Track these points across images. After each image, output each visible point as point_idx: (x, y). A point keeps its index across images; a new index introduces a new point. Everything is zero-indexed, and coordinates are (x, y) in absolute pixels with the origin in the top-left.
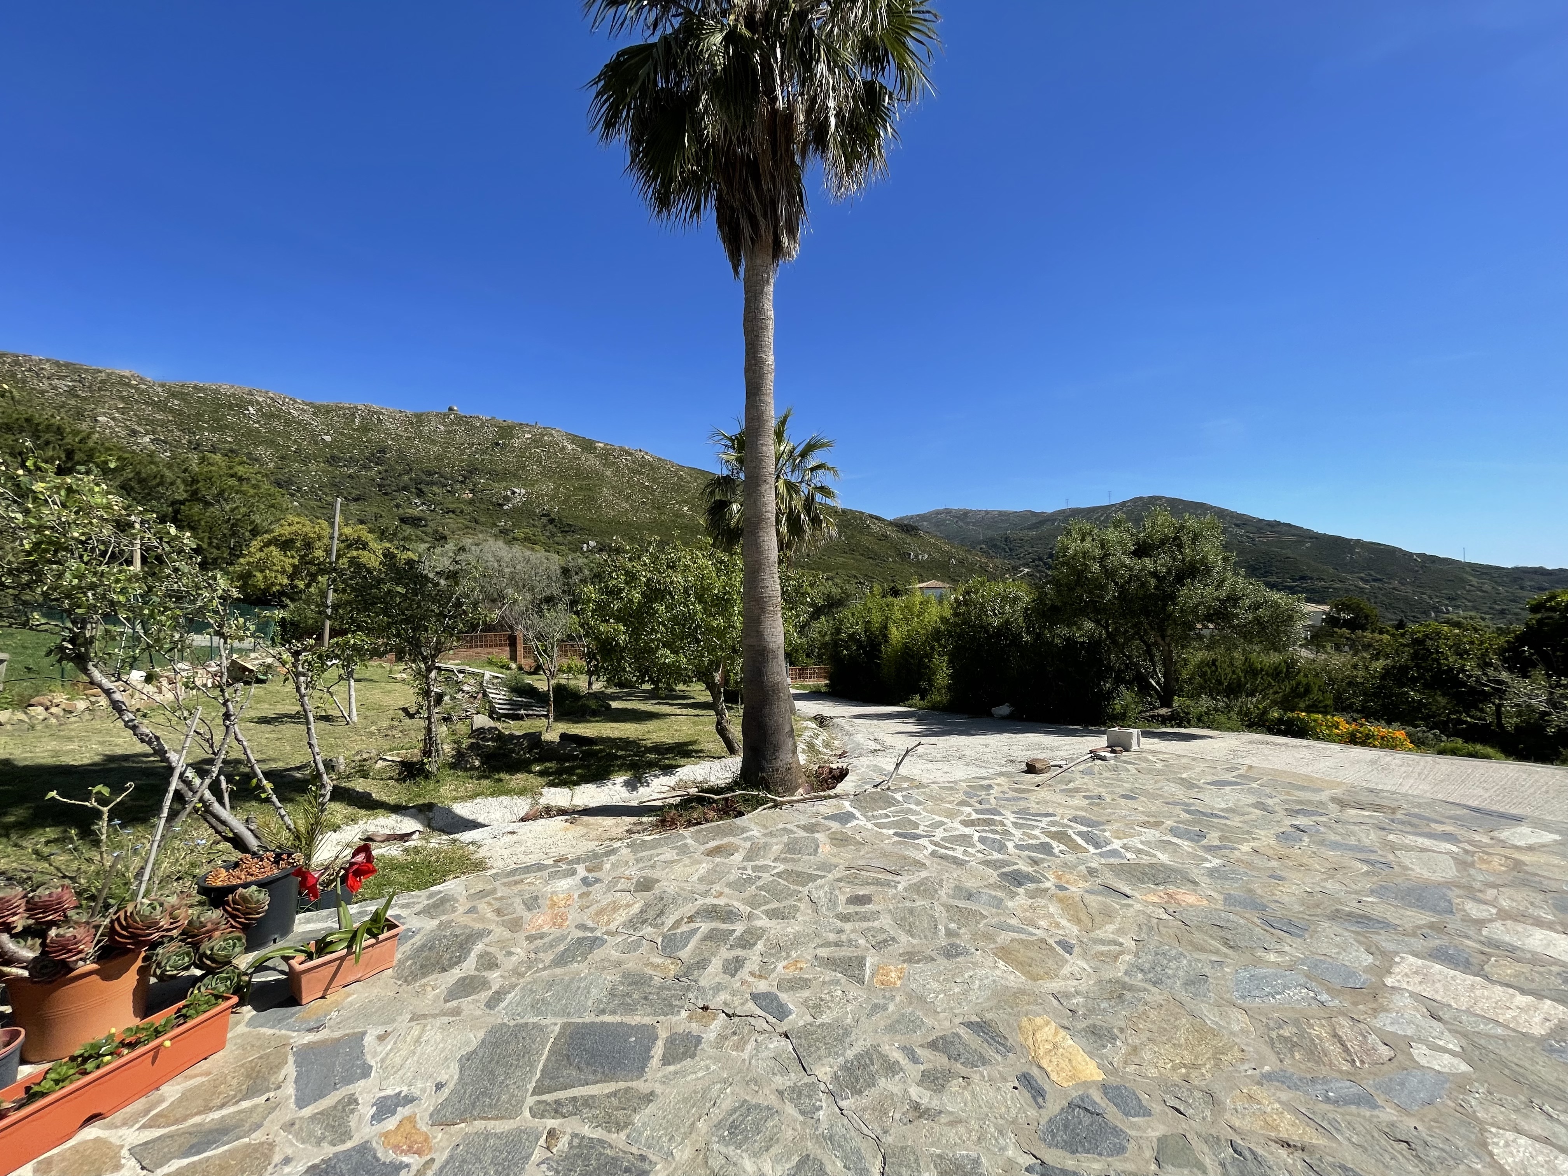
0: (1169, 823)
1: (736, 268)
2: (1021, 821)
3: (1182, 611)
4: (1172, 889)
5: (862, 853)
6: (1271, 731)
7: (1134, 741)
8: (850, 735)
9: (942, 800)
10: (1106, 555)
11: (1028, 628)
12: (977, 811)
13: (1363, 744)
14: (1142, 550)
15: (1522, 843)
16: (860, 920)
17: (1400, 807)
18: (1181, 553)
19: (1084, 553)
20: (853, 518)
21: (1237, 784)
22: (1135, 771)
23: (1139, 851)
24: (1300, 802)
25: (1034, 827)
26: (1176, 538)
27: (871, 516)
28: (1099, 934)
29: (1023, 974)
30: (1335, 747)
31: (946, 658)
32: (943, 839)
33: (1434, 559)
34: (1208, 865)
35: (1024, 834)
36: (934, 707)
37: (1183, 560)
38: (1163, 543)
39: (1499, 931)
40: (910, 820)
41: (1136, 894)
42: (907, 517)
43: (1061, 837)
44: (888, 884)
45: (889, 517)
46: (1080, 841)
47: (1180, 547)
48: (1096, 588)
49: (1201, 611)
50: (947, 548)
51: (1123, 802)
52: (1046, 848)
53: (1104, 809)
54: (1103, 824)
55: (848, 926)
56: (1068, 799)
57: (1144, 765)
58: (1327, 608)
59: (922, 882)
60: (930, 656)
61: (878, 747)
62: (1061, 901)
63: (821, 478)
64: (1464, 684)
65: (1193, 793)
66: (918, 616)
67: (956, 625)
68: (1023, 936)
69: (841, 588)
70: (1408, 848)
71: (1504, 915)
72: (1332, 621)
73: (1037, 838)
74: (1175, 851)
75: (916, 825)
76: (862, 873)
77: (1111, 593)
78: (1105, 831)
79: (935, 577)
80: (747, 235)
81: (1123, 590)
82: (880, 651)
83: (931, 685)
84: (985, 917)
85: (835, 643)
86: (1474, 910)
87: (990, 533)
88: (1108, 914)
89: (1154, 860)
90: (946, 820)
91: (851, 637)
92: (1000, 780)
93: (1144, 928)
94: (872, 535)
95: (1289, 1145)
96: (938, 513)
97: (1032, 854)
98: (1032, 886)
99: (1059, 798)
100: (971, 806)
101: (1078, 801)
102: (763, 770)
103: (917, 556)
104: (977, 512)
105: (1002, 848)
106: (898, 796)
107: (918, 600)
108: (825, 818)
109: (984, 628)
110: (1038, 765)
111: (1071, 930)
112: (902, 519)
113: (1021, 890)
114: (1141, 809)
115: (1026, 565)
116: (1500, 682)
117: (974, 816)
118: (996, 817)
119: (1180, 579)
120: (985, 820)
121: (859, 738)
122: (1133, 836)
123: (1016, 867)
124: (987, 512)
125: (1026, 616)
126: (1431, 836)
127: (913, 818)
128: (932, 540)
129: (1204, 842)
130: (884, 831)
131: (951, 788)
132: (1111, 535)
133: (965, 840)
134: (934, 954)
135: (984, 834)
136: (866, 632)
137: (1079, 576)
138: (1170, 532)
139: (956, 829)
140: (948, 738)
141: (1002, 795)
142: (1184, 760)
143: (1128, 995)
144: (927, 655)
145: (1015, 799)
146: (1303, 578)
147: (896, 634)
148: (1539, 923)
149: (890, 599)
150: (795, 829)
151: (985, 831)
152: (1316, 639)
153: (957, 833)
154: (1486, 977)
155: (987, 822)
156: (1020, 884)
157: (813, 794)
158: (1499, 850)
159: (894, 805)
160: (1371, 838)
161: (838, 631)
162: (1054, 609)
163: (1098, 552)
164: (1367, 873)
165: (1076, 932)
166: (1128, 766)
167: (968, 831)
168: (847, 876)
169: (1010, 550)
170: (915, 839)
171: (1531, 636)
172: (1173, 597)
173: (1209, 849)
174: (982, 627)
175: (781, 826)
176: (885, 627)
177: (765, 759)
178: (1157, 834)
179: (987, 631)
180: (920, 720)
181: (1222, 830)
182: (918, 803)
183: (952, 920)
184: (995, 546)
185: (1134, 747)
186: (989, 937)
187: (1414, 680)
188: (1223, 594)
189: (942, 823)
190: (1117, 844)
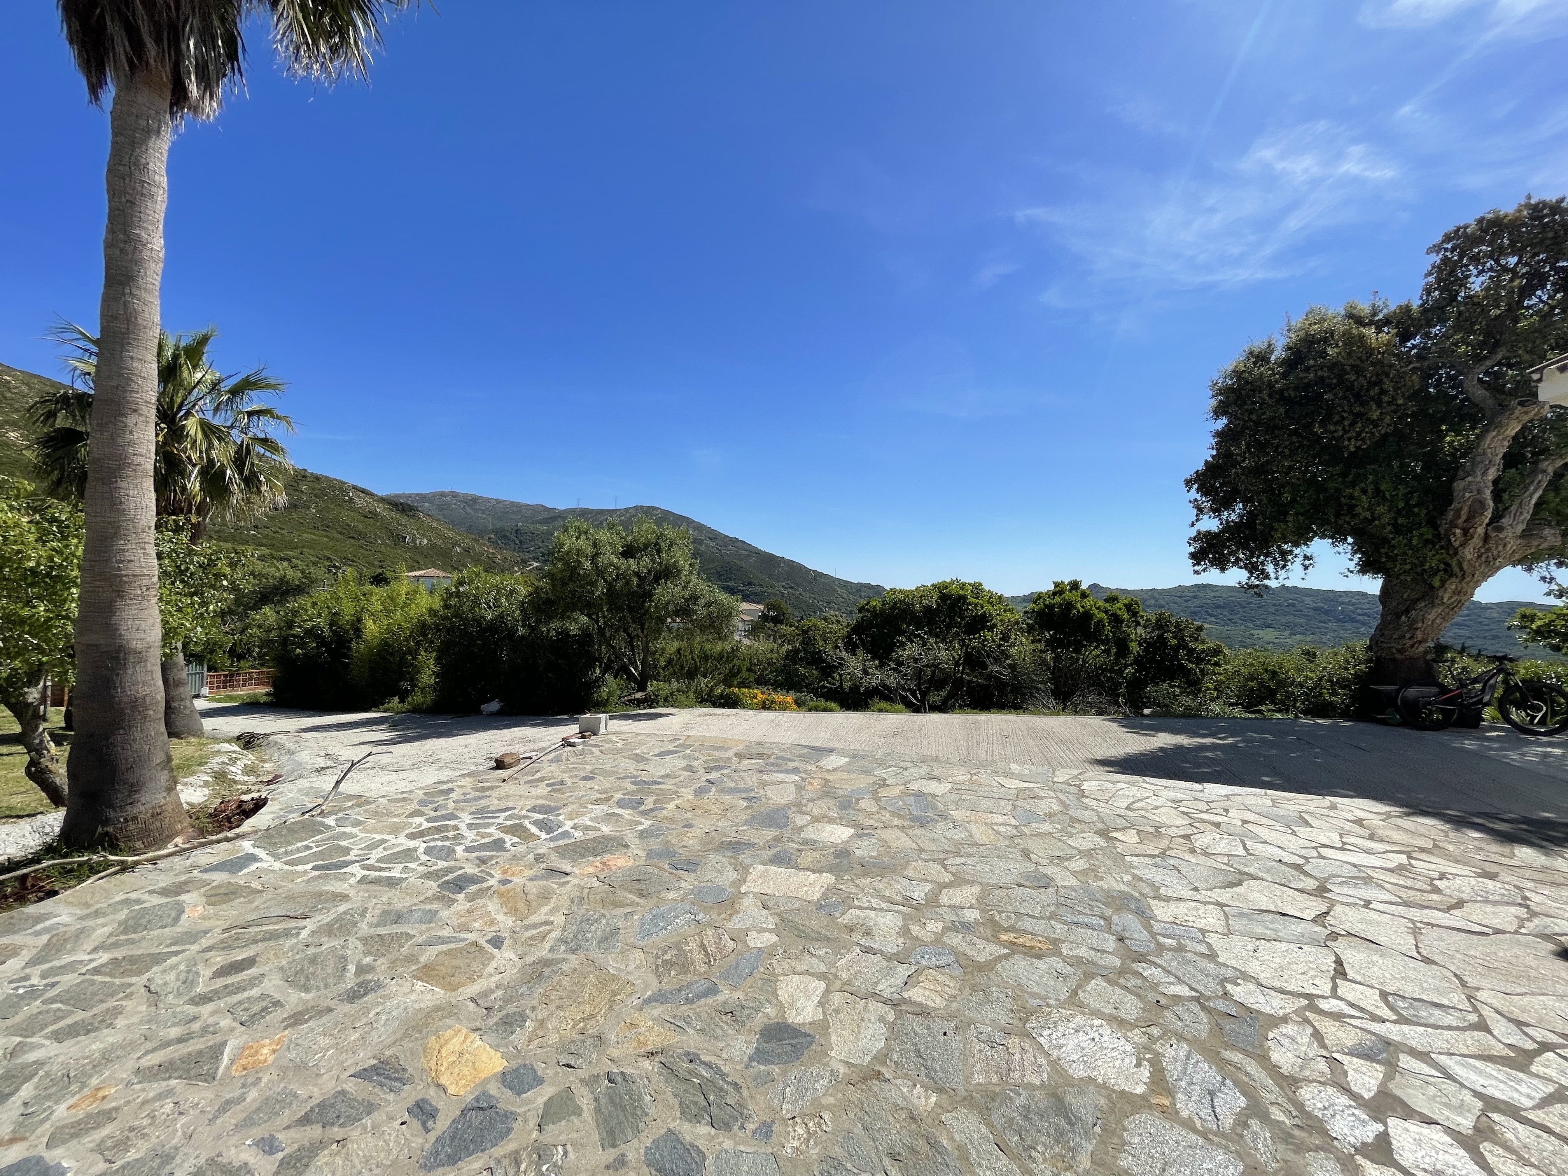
0: (618, 796)
1: (95, 89)
2: (478, 821)
3: (656, 607)
4: (607, 857)
5: (256, 904)
6: (715, 705)
7: (602, 726)
8: (290, 753)
9: (389, 814)
10: (597, 554)
11: (524, 621)
12: (429, 820)
13: (769, 708)
14: (629, 552)
15: (831, 768)
16: (232, 993)
17: (773, 753)
18: (660, 557)
19: (578, 550)
20: (330, 487)
21: (676, 752)
22: (598, 753)
23: (587, 828)
24: (716, 760)
25: (488, 825)
26: (657, 544)
27: (355, 488)
28: (534, 919)
29: (443, 988)
30: (752, 713)
31: (434, 654)
32: (378, 861)
33: (821, 575)
34: (640, 828)
35: (478, 834)
36: (416, 710)
37: (661, 563)
38: (646, 547)
39: (810, 833)
40: (341, 846)
41: (576, 870)
42: (403, 495)
43: (517, 830)
44: (286, 933)
45: (381, 492)
46: (534, 829)
47: (659, 551)
48: (588, 584)
49: (671, 607)
50: (451, 534)
51: (582, 784)
52: (498, 845)
53: (563, 793)
54: (560, 808)
55: (206, 1010)
56: (531, 789)
57: (607, 746)
58: (762, 607)
59: (339, 919)
60: (415, 653)
61: (330, 763)
62: (501, 895)
63: (265, 427)
64: (825, 661)
65: (642, 766)
66: (402, 608)
67: (445, 618)
68: (452, 946)
69: (303, 572)
70: (772, 783)
71: (816, 820)
72: (765, 617)
73: (490, 835)
74: (617, 821)
75: (347, 851)
76: (250, 930)
77: (600, 589)
78: (560, 814)
79: (435, 566)
80: (119, 50)
81: (610, 585)
82: (349, 649)
83: (414, 685)
84: (412, 937)
85: (285, 641)
86: (800, 820)
87: (499, 524)
88: (545, 896)
89: (598, 834)
90: (386, 837)
91: (310, 632)
92: (463, 781)
93: (576, 900)
94: (356, 510)
95: (652, 1054)
96: (442, 495)
97: (482, 854)
98: (474, 888)
99: (523, 790)
100: (423, 815)
101: (542, 790)
102: (107, 822)
103: (414, 540)
104: (488, 500)
105: (449, 853)
106: (331, 821)
107: (403, 590)
108: (205, 871)
109: (478, 621)
110: (507, 760)
111: (505, 921)
112: (397, 496)
113: (461, 896)
114: (596, 788)
115: (535, 559)
116: (842, 659)
117: (426, 825)
118: (451, 823)
119: (657, 579)
120: (436, 828)
121: (304, 756)
122: (582, 815)
123: (460, 872)
124: (498, 501)
125: (523, 611)
126: (786, 771)
127: (344, 843)
128: (434, 525)
129: (642, 808)
130: (299, 868)
131: (404, 799)
132: (603, 536)
133: (408, 854)
134: (332, 1004)
135: (432, 844)
136: (331, 625)
137: (573, 571)
138: (652, 537)
139: (401, 844)
140: (423, 742)
141: (463, 797)
142: (640, 738)
143: (547, 970)
144: (410, 652)
145: (475, 799)
146: (750, 584)
147: (371, 628)
148: (830, 820)
149: (368, 587)
150: (146, 897)
151: (434, 840)
152: (754, 631)
153: (400, 849)
154: (798, 868)
155: (438, 830)
156: (461, 889)
157: (196, 842)
158: (819, 775)
159: (321, 832)
160: (751, 780)
161: (290, 625)
162: (548, 602)
163: (590, 551)
164: (747, 808)
165: (511, 924)
166: (594, 749)
167: (412, 844)
168: (223, 941)
169: (521, 542)
170: (340, 867)
171: (858, 629)
172: (650, 595)
173: (643, 814)
174: (475, 620)
175: (120, 897)
176: (359, 620)
177: (111, 806)
178: (606, 808)
179: (480, 625)
180: (394, 725)
181: (657, 794)
182: (357, 823)
183: (368, 953)
184: (505, 537)
185: (602, 730)
186: (411, 959)
187: (802, 659)
188: (687, 594)
189: (383, 841)
190: (568, 826)
